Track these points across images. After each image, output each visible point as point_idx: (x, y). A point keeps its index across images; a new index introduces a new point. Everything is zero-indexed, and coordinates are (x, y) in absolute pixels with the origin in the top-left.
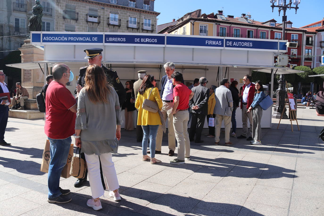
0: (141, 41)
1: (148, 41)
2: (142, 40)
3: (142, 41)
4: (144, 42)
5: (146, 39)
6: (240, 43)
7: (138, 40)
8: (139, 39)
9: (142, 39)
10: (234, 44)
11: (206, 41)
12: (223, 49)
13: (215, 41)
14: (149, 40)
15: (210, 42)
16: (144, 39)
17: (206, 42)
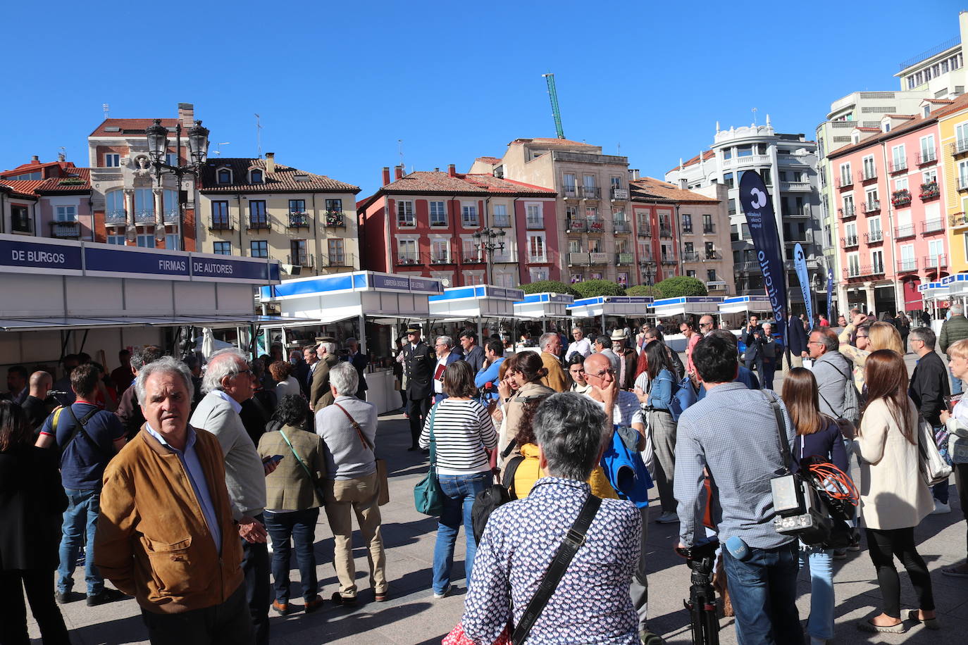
0: (29, 260)
1: (44, 258)
2: (31, 256)
3: (31, 258)
4: (36, 261)
5: (41, 253)
6: (214, 265)
7: (20, 255)
8: (23, 252)
9: (29, 253)
10: (206, 269)
11: (160, 261)
12: (189, 280)
13: (175, 262)
14: (46, 256)
15: (167, 265)
16: (35, 252)
17: (161, 265)
